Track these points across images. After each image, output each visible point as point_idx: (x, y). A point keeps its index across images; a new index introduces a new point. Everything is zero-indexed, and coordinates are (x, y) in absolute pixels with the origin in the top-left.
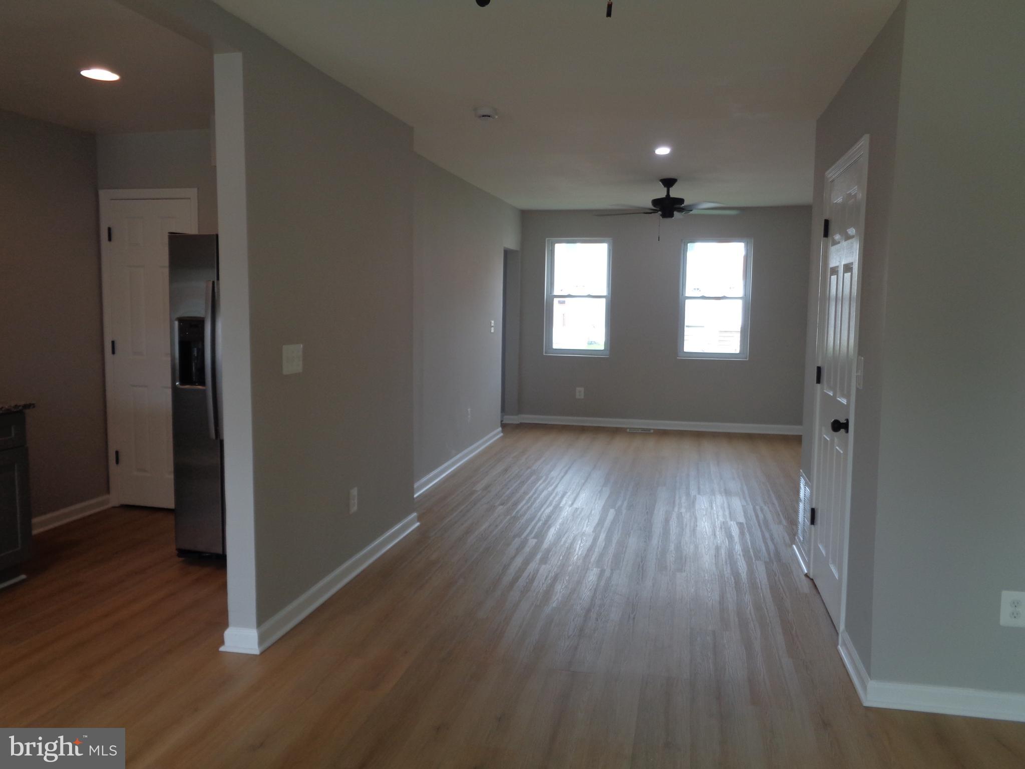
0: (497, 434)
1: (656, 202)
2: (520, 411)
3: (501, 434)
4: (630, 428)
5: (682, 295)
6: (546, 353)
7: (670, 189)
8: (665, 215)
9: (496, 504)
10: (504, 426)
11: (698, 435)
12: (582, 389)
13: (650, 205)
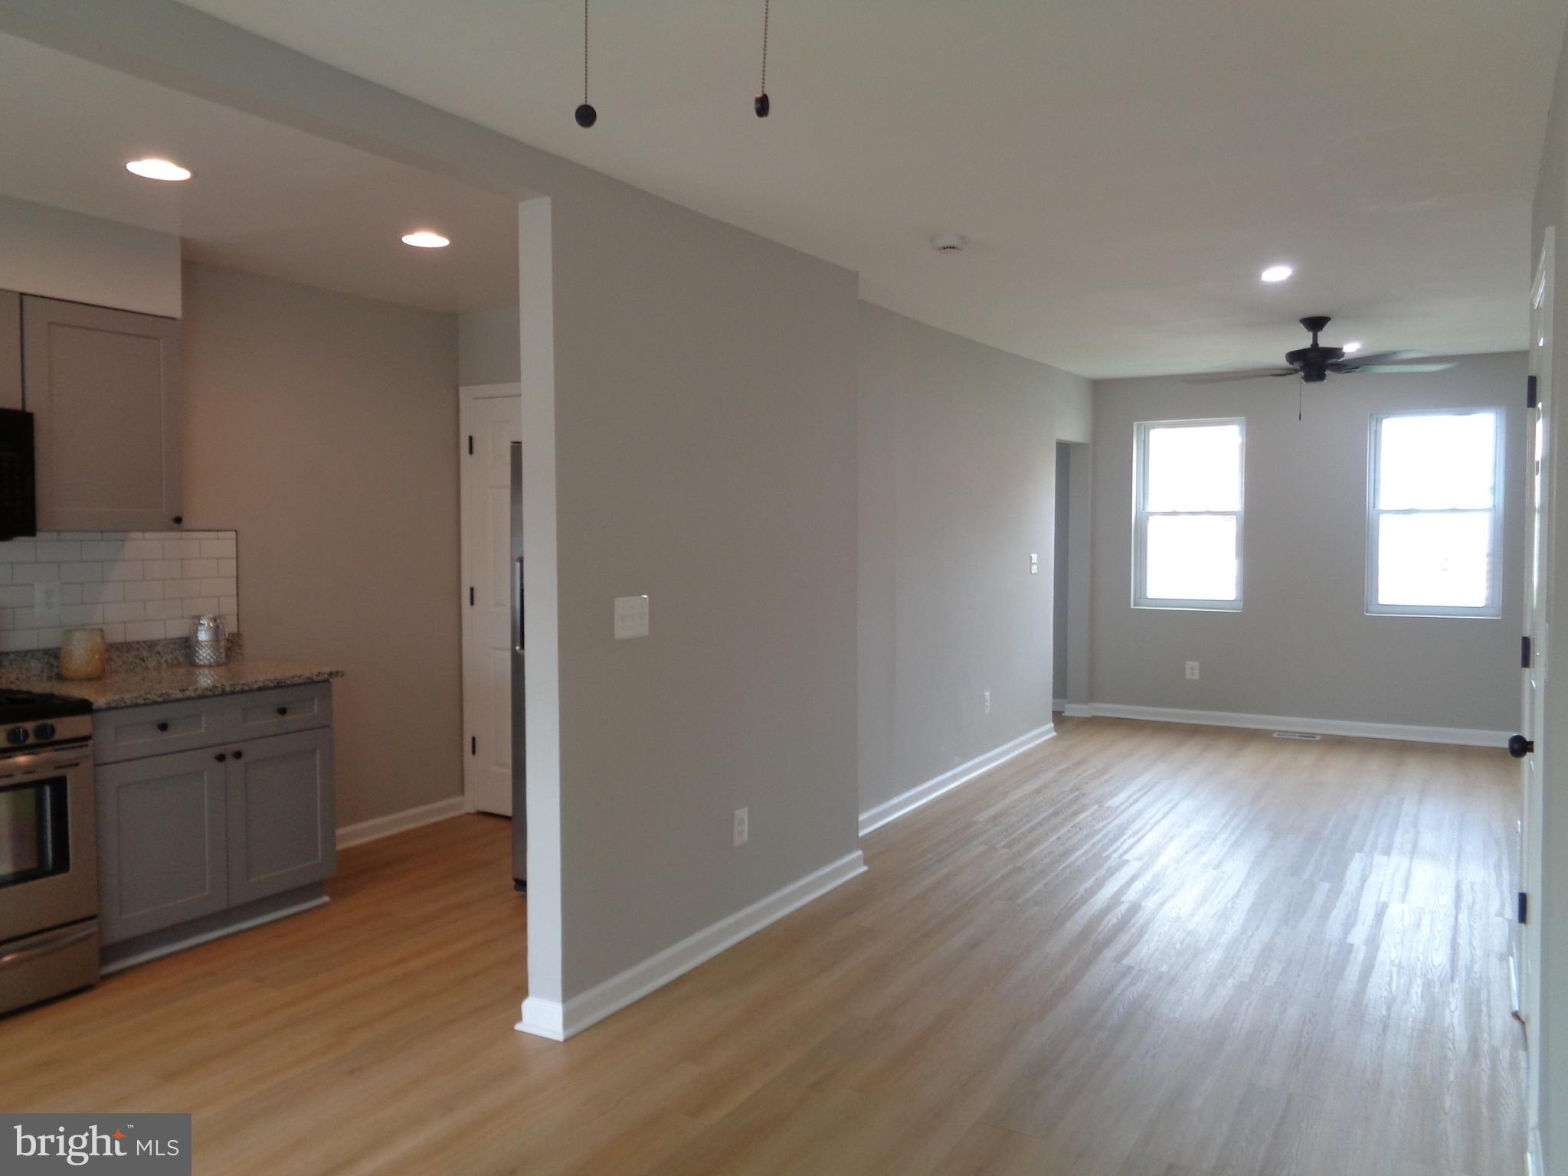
0: (1046, 731)
1: (1293, 356)
2: (1091, 697)
3: (1054, 734)
4: (1279, 731)
5: (1374, 507)
6: (1135, 604)
7: (1319, 333)
8: (1309, 378)
9: (999, 846)
10: (1059, 718)
11: (1402, 749)
12: (1196, 664)
13: (1282, 362)
